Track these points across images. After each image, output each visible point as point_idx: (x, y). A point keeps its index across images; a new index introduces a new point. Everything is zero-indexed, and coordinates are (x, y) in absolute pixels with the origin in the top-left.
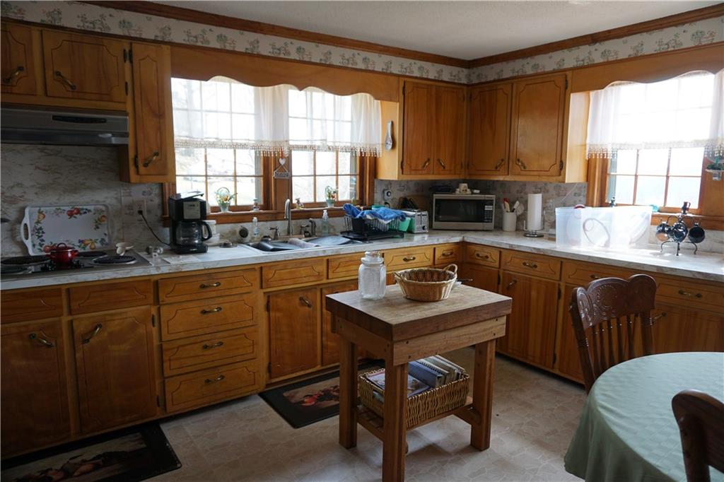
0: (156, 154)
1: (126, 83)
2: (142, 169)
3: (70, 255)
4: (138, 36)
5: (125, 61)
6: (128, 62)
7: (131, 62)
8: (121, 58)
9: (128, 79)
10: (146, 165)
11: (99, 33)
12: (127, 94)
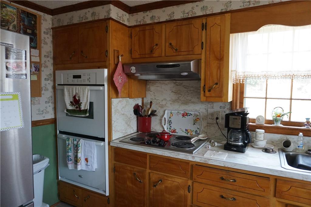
0: (217, 84)
1: (203, 43)
2: (207, 93)
3: (166, 137)
4: (211, 13)
5: (203, 30)
6: (204, 30)
7: (206, 29)
8: (200, 29)
9: (204, 41)
10: (209, 91)
11: (191, 17)
12: (202, 49)
